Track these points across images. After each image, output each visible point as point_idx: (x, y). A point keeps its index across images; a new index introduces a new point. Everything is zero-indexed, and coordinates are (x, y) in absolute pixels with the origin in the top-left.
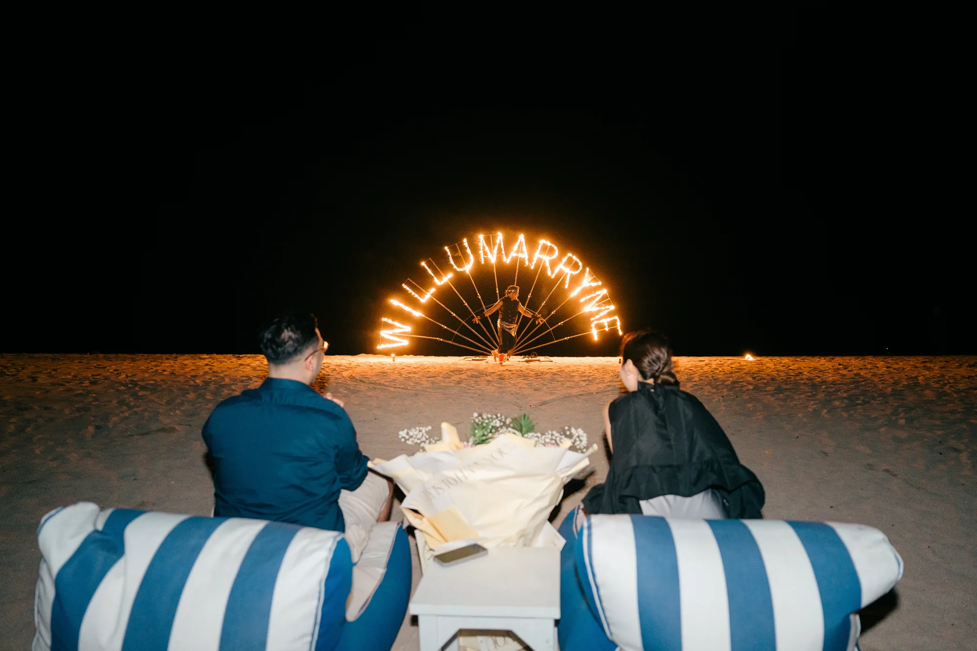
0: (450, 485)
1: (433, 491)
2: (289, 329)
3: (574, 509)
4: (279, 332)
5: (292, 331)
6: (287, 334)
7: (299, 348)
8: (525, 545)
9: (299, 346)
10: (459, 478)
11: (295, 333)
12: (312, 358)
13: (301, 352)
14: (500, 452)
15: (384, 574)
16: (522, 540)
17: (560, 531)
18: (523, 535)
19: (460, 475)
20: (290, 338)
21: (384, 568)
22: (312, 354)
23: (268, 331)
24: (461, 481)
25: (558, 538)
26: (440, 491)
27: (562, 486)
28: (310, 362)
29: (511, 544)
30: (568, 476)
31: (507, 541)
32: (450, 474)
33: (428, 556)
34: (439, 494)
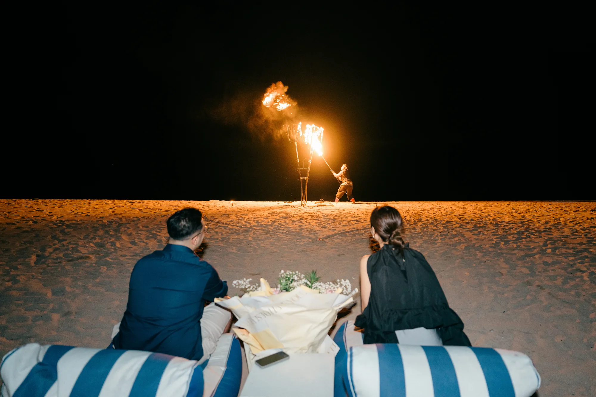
0: (266, 316)
1: (255, 320)
2: (184, 220)
3: (344, 324)
4: (178, 221)
6: (183, 223)
7: (189, 232)
8: (312, 351)
10: (271, 312)
11: (187, 223)
12: (197, 238)
13: (191, 234)
14: (297, 297)
15: (225, 371)
16: (311, 348)
17: (335, 340)
18: (312, 345)
19: (272, 310)
20: (184, 225)
21: (225, 367)
22: (197, 236)
24: (273, 314)
25: (335, 346)
26: (259, 319)
27: (337, 313)
28: (195, 240)
29: (304, 351)
30: (340, 309)
31: (301, 349)
32: (266, 309)
33: (252, 359)
34: (259, 321)
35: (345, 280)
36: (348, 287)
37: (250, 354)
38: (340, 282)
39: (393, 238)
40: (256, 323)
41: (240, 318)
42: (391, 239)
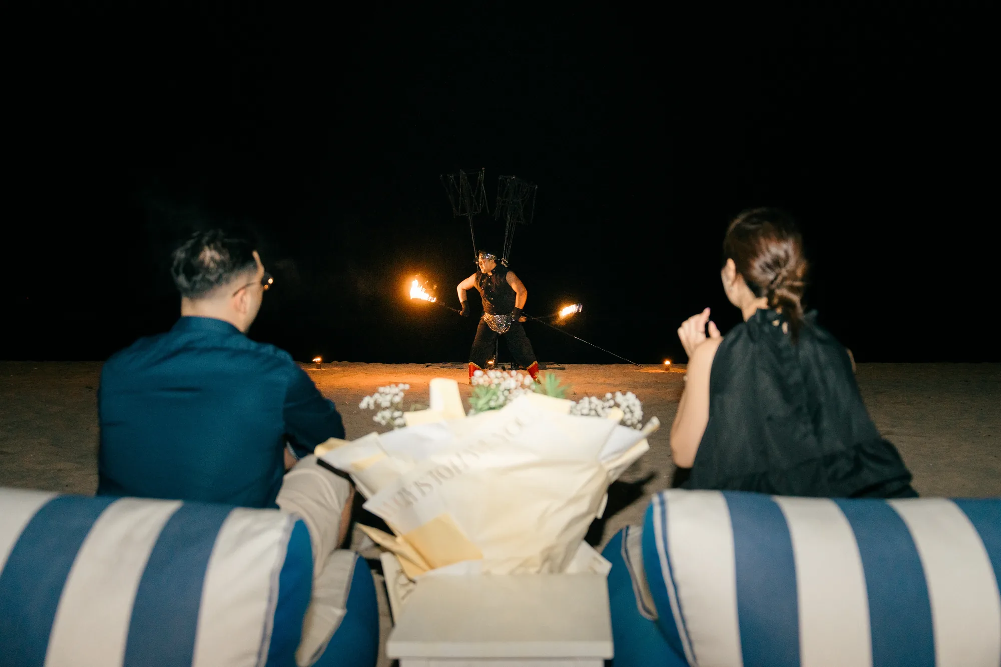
0: (442, 480)
1: (414, 491)
2: (212, 246)
3: (621, 531)
4: (196, 250)
5: (216, 248)
6: (209, 255)
7: (225, 276)
8: (551, 571)
9: (225, 272)
10: (455, 467)
11: (220, 252)
12: (245, 294)
13: (228, 281)
14: (519, 424)
15: (343, 617)
16: (547, 565)
17: (604, 554)
18: (548, 558)
19: (457, 461)
20: (212, 259)
21: (344, 608)
22: (244, 288)
23: (182, 248)
24: (459, 471)
25: (600, 562)
26: (426, 489)
27: (606, 487)
28: (242, 300)
29: (533, 570)
30: (617, 468)
31: (525, 564)
32: (443, 460)
33: (403, 598)
34: (423, 493)
35: (624, 394)
36: (633, 408)
37: (398, 587)
38: (613, 398)
39: (779, 287)
40: (416, 499)
41: (373, 492)
42: (773, 286)
